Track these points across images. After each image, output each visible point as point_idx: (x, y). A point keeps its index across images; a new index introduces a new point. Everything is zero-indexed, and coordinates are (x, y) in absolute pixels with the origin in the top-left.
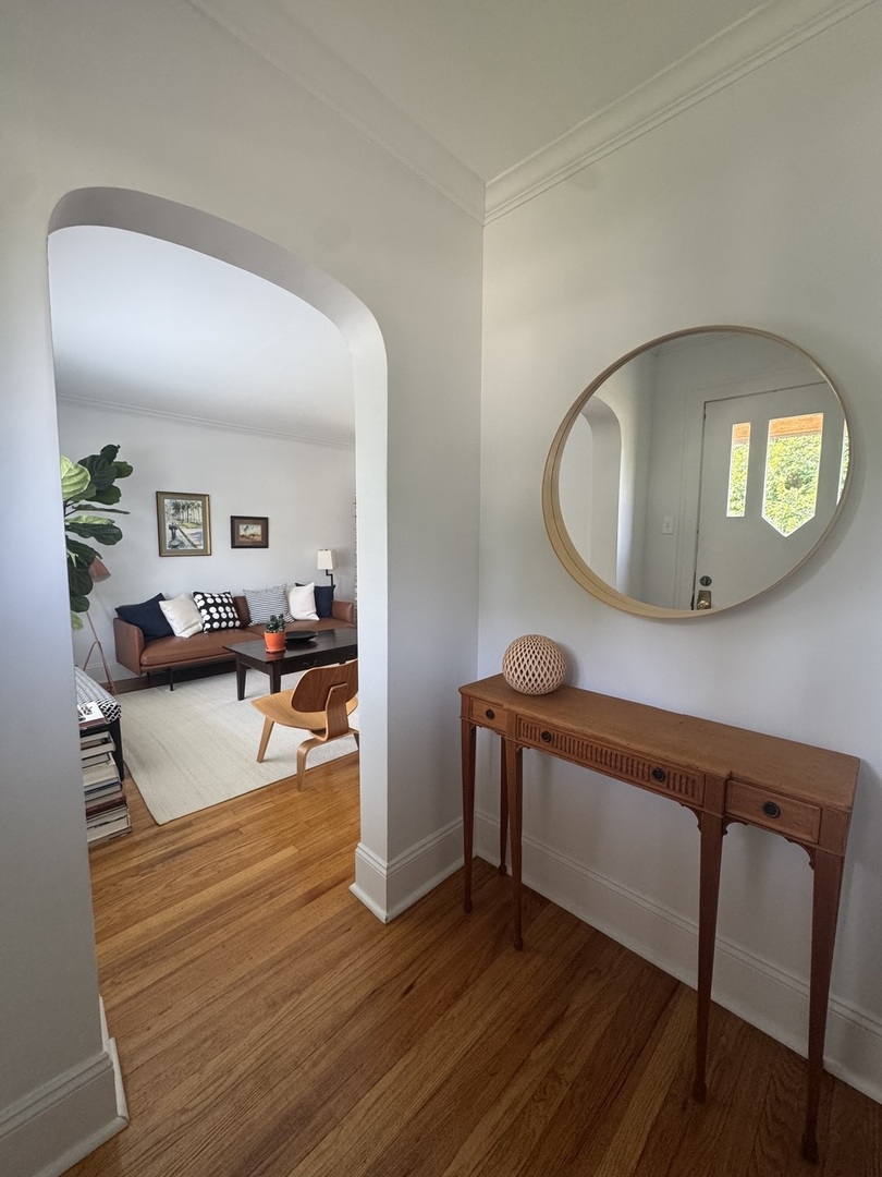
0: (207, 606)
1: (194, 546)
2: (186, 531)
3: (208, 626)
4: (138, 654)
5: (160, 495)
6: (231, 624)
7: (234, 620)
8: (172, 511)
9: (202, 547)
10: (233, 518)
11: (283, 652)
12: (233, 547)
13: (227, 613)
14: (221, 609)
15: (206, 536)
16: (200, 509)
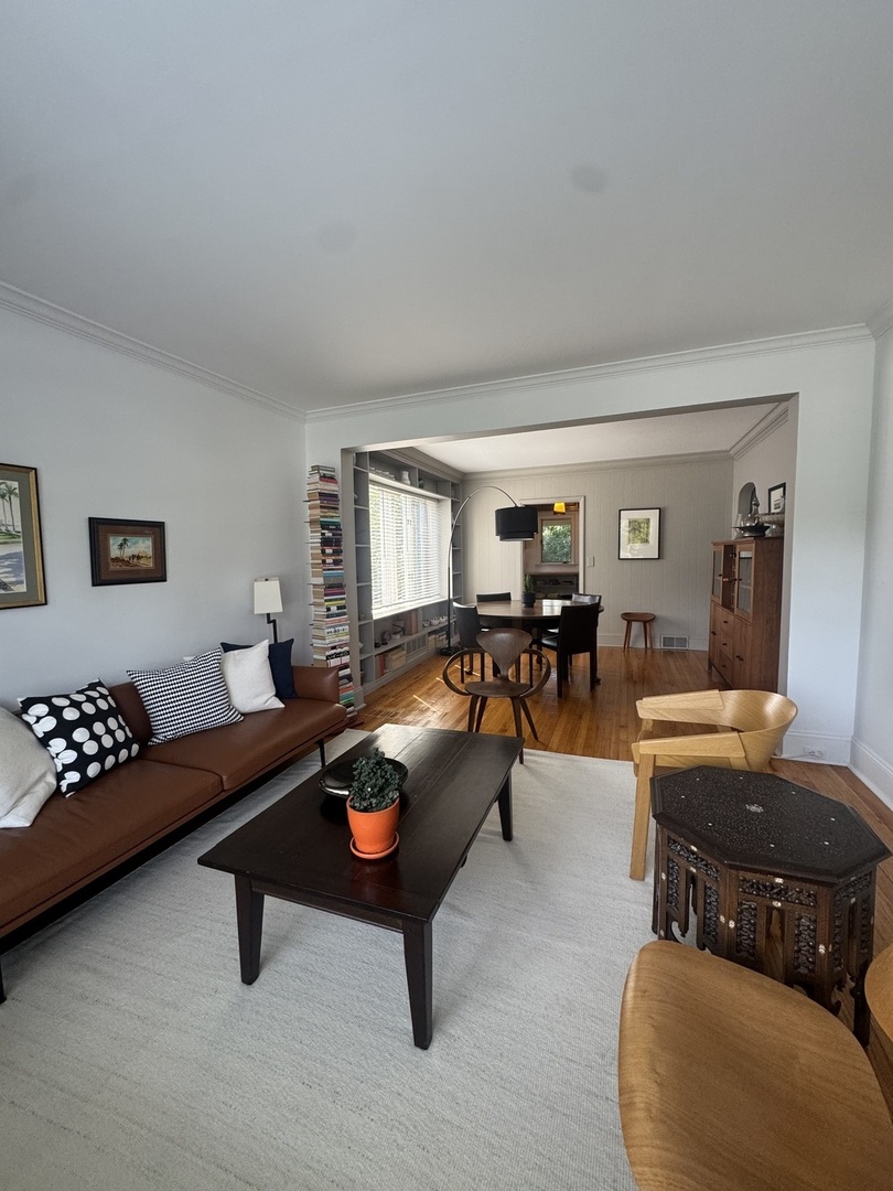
0: (64, 729)
1: (3, 586)
3: (73, 777)
6: (123, 754)
9: (23, 588)
10: (94, 524)
12: (95, 584)
14: (98, 728)
15: (32, 561)
16: (16, 501)
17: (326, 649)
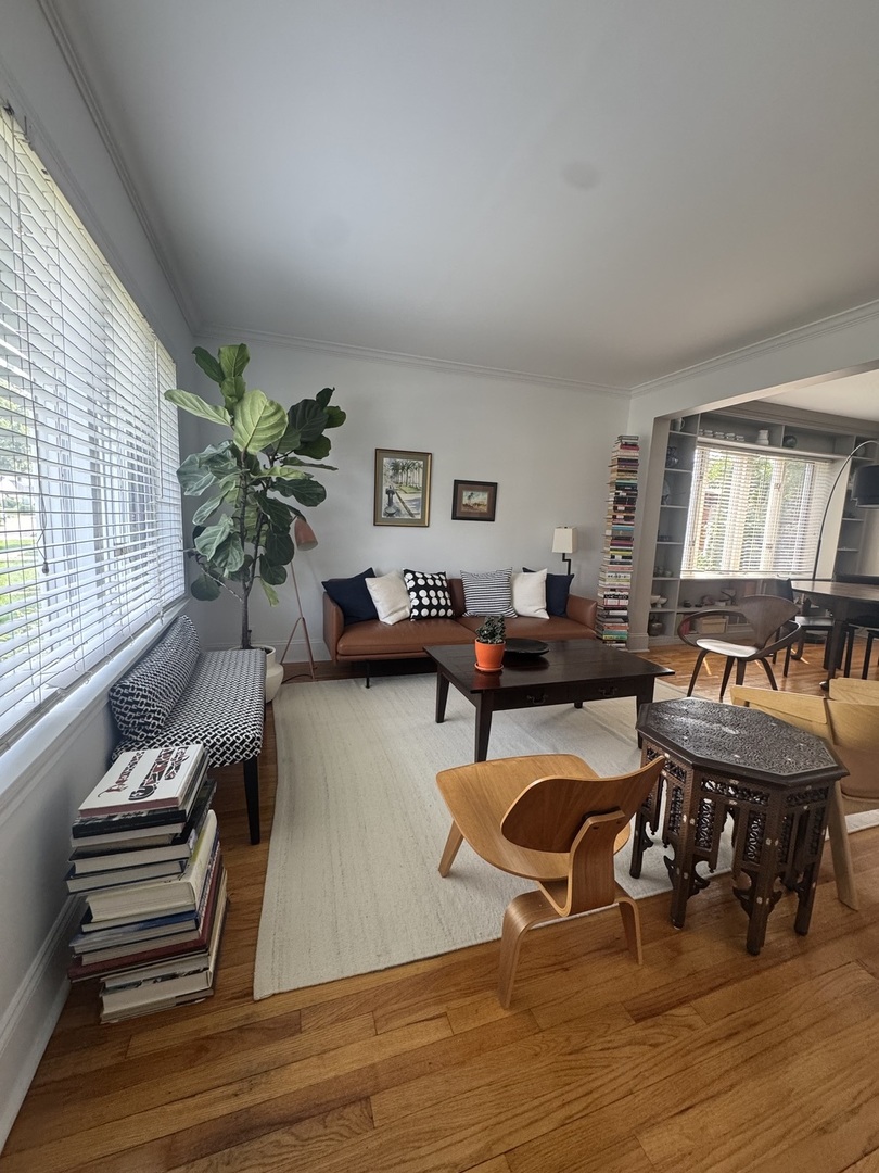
0: (417, 588)
1: (411, 514)
2: (404, 497)
3: (416, 612)
4: (335, 638)
5: (380, 453)
6: (442, 612)
7: (446, 607)
8: (391, 473)
9: (419, 517)
10: (457, 483)
11: (500, 672)
12: (453, 519)
13: (438, 598)
14: (432, 593)
15: (424, 504)
16: (421, 471)
17: (606, 589)
